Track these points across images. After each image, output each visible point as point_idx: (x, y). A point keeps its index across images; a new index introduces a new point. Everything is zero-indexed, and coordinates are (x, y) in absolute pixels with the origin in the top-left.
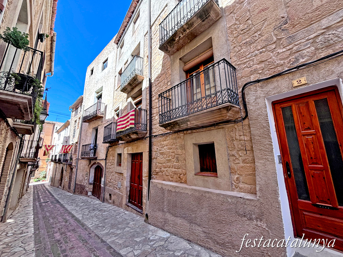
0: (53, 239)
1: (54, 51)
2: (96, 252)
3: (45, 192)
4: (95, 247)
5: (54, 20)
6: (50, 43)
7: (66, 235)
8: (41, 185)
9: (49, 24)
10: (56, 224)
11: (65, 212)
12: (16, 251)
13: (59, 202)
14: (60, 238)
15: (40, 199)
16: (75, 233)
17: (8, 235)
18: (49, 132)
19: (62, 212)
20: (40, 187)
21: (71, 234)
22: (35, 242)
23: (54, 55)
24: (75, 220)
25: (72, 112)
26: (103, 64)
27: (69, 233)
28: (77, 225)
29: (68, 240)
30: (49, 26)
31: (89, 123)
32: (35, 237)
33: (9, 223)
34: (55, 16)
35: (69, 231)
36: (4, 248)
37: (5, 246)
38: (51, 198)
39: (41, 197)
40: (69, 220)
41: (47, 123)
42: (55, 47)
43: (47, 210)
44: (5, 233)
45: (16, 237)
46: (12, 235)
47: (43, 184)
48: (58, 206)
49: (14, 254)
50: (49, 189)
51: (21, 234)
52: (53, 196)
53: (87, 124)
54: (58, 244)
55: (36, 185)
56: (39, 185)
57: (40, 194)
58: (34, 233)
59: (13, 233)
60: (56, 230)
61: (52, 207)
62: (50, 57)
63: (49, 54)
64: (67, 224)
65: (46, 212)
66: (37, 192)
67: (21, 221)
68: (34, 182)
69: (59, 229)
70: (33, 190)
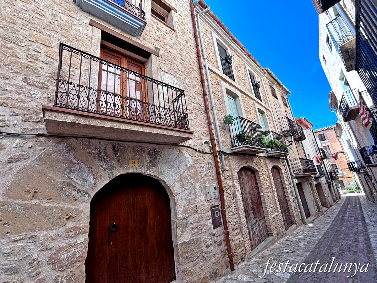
0: (330, 251)
1: (277, 78)
2: (357, 280)
3: (355, 206)
4: (360, 276)
5: (259, 64)
6: (270, 76)
7: (344, 253)
8: (355, 197)
9: (259, 69)
10: (343, 240)
11: (362, 232)
12: (301, 246)
13: (365, 220)
14: (336, 253)
15: (346, 213)
16: (354, 255)
17: (303, 234)
18: (334, 138)
19: (359, 231)
20: (354, 199)
21: (349, 254)
22: (316, 247)
23: (279, 81)
24: (365, 244)
25: (335, 112)
26: (328, 43)
27: (347, 252)
28: (363, 250)
29: (341, 257)
30: (260, 70)
31: (354, 119)
32: (318, 243)
33: (309, 226)
34: (257, 62)
35: (349, 251)
36: (296, 241)
37: (297, 240)
38: (359, 213)
39: (348, 210)
40: (359, 241)
41: (326, 130)
42: (275, 76)
43: (345, 225)
44: (302, 232)
45: (306, 237)
46: (305, 235)
47: (358, 197)
48: (360, 223)
49: (299, 247)
50: (362, 203)
51: (310, 237)
52: (362, 212)
53: (354, 121)
54: (330, 256)
55: (350, 197)
56: (353, 197)
57: (349, 207)
58: (320, 240)
59: (306, 234)
60: (338, 244)
61: (353, 223)
62: (278, 84)
63: (276, 83)
64: (353, 244)
65: (343, 226)
66: (348, 204)
67: (318, 228)
68: (348, 193)
69: (342, 245)
70: (344, 202)
